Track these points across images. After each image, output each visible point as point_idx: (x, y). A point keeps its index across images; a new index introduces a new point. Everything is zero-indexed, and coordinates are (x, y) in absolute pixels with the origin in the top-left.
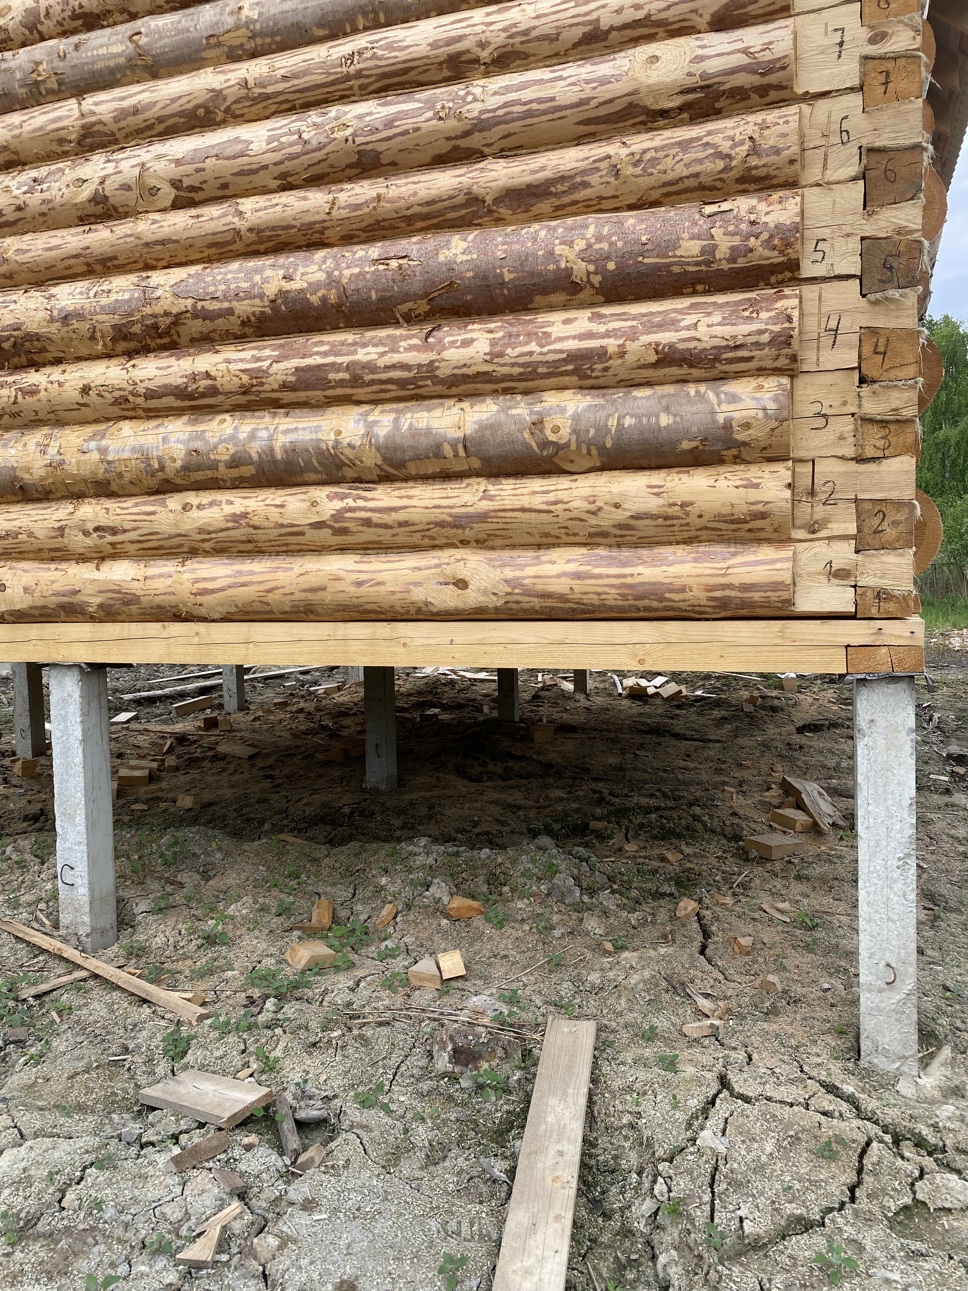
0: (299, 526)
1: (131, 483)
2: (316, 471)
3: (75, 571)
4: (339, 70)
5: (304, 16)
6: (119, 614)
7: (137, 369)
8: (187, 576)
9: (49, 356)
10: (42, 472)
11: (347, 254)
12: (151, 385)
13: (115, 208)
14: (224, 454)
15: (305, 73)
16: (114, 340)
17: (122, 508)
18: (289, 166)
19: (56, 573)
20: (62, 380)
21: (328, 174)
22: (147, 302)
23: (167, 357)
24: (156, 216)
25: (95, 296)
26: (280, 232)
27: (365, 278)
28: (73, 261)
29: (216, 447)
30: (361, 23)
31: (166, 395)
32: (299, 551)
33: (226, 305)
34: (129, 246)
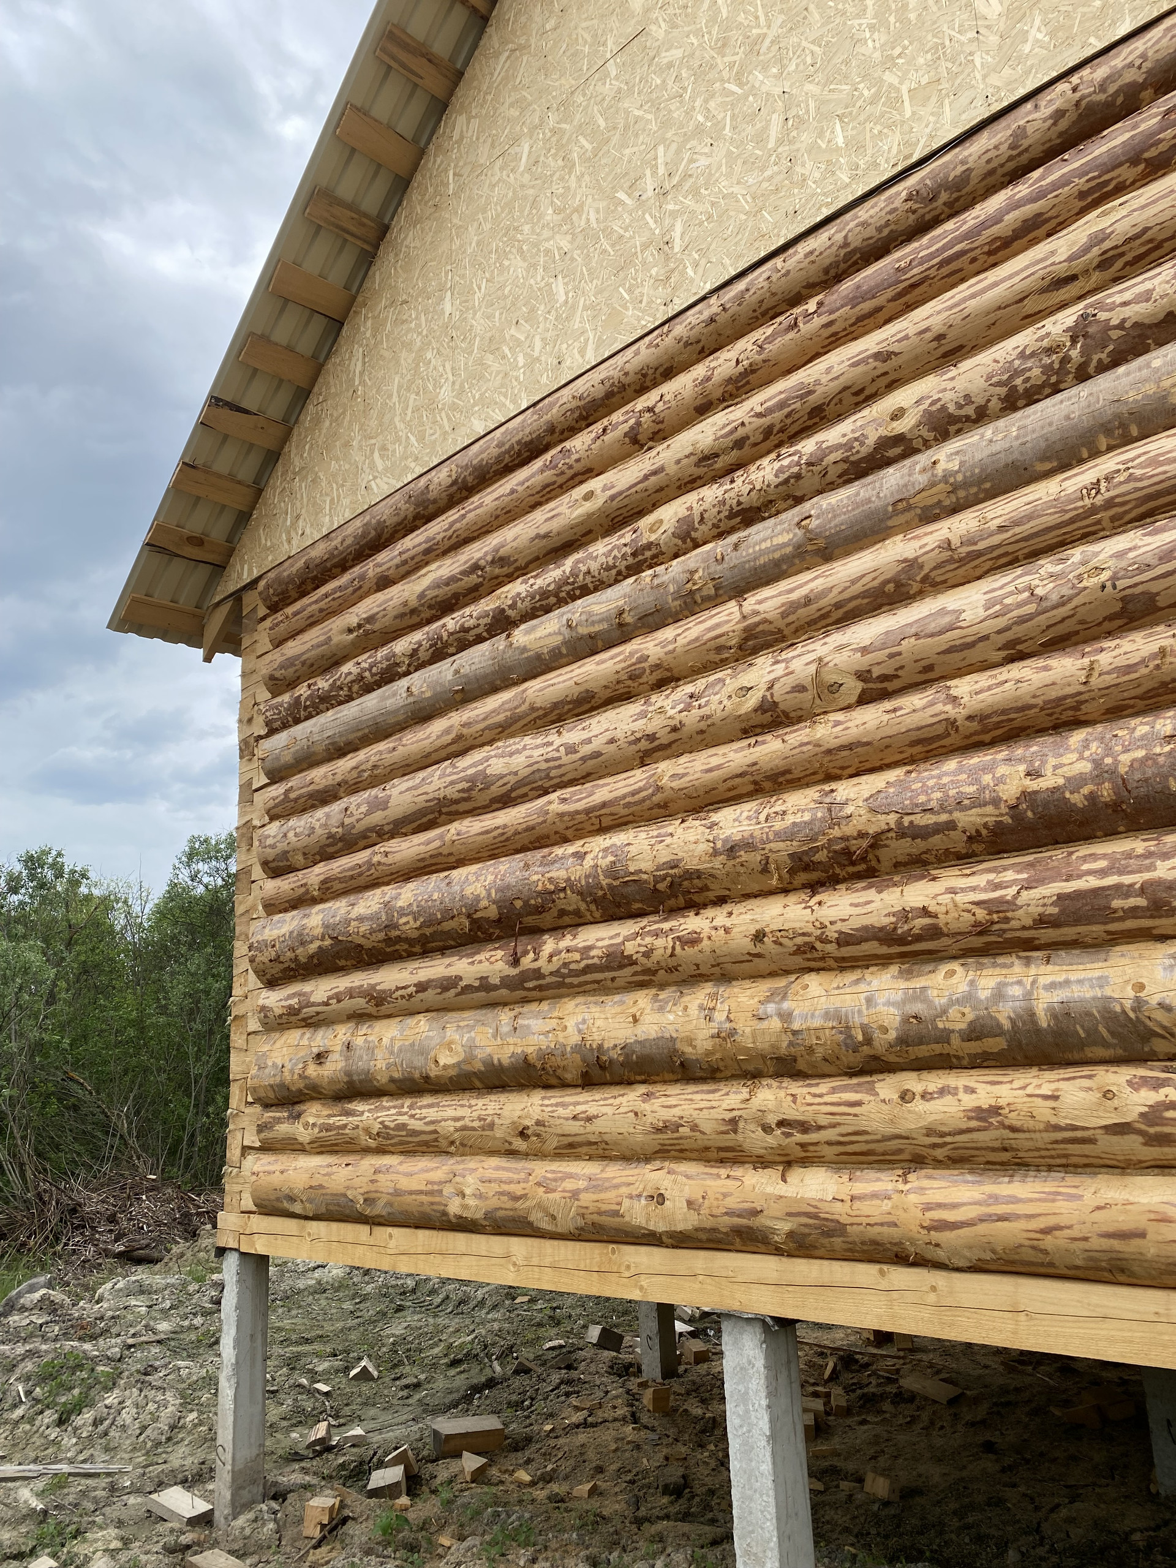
0: (1087, 1128)
1: (826, 1060)
2: (1106, 1045)
3: (754, 1181)
4: (1080, 503)
5: (1022, 453)
6: (816, 1248)
7: (825, 907)
8: (913, 1198)
9: (711, 895)
10: (708, 1045)
11: (1120, 733)
12: (845, 928)
13: (786, 714)
14: (958, 1020)
15: (1030, 517)
16: (792, 872)
17: (815, 1095)
18: (1018, 631)
19: (729, 1182)
20: (728, 925)
21: (1077, 633)
22: (835, 822)
23: (864, 889)
24: (839, 716)
25: (767, 820)
26: (1012, 716)
27: (1155, 762)
28: (738, 780)
29: (944, 1012)
30: (1103, 442)
31: (867, 940)
32: (1086, 1166)
33: (944, 817)
34: (806, 756)
